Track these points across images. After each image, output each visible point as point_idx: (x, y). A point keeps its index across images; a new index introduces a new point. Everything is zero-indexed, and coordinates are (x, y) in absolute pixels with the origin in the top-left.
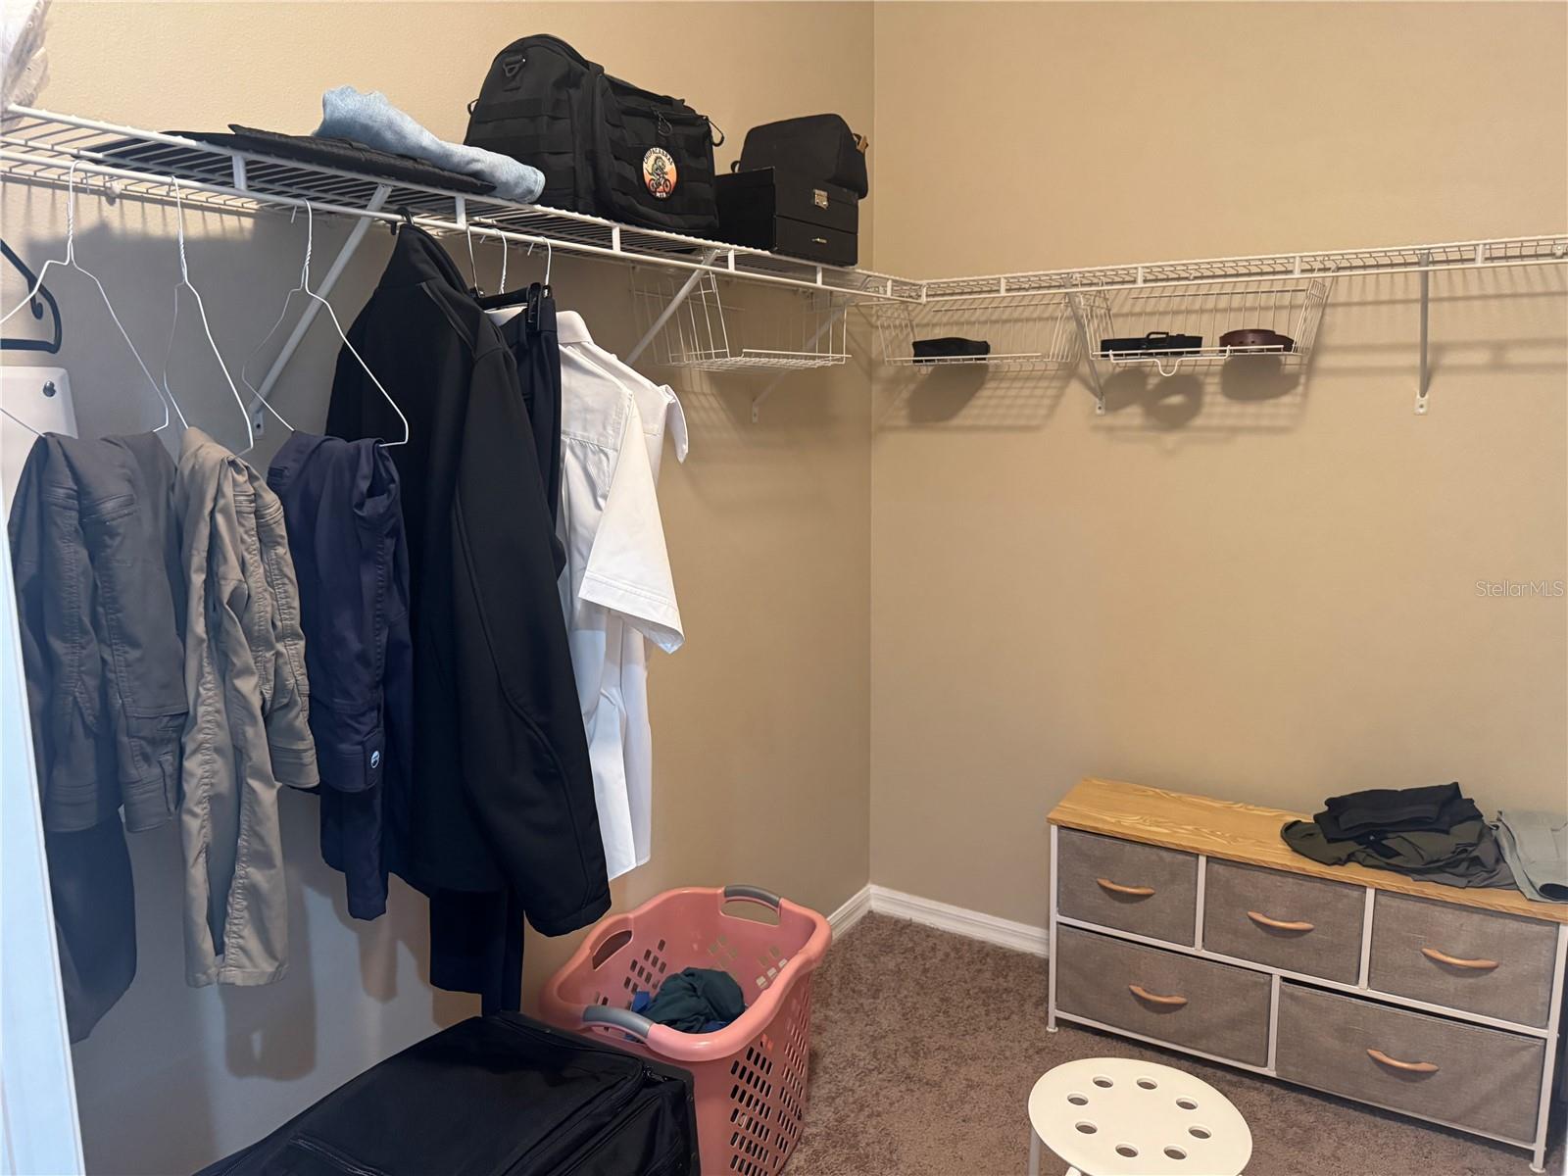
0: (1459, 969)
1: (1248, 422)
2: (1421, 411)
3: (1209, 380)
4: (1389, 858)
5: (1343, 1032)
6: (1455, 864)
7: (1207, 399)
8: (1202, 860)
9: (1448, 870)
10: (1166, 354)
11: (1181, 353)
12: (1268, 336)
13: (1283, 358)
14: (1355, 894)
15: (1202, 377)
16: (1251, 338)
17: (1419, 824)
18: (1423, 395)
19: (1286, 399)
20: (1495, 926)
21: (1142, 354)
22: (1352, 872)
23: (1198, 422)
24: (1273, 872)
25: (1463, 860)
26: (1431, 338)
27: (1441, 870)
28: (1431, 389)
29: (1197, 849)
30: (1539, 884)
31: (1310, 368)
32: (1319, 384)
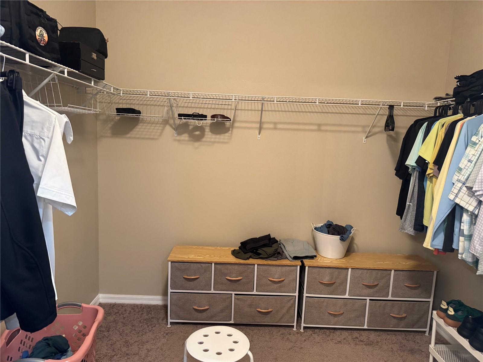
0: (277, 282)
1: (217, 140)
2: (259, 139)
3: (206, 128)
4: (259, 256)
5: (250, 306)
6: (274, 254)
7: (206, 133)
8: (213, 264)
9: (273, 256)
10: (198, 119)
11: (203, 119)
12: (223, 117)
13: (226, 123)
14: (252, 267)
15: (205, 127)
16: (219, 117)
17: (265, 246)
18: (259, 135)
19: (227, 134)
20: (284, 269)
21: (192, 119)
22: (251, 261)
23: (204, 139)
24: (232, 264)
25: (276, 253)
26: (262, 120)
27: (271, 257)
28: (261, 133)
29: (212, 261)
30: (292, 257)
31: (232, 126)
32: (235, 130)
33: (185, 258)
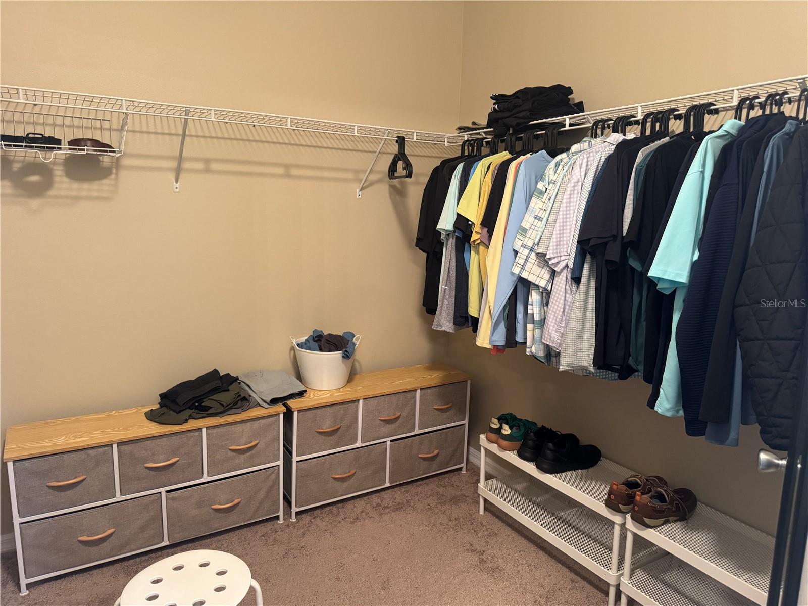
0: (245, 450)
1: (84, 194)
2: (177, 190)
3: (55, 167)
4: (207, 411)
5: (200, 504)
6: (237, 403)
7: (57, 179)
8: (115, 447)
9: (233, 407)
10: (44, 147)
11: (55, 148)
12: (96, 143)
13: (101, 158)
14: (197, 434)
15: (51, 166)
16: (89, 143)
17: (216, 391)
18: (177, 183)
19: (106, 181)
20: (256, 424)
21: (26, 146)
22: (192, 424)
23: (52, 192)
24: (154, 438)
25: (238, 401)
26: (184, 154)
27: (231, 408)
28: (179, 180)
29: (112, 441)
30: (268, 400)
31: (117, 163)
32: (123, 174)
33: (47, 447)
